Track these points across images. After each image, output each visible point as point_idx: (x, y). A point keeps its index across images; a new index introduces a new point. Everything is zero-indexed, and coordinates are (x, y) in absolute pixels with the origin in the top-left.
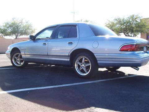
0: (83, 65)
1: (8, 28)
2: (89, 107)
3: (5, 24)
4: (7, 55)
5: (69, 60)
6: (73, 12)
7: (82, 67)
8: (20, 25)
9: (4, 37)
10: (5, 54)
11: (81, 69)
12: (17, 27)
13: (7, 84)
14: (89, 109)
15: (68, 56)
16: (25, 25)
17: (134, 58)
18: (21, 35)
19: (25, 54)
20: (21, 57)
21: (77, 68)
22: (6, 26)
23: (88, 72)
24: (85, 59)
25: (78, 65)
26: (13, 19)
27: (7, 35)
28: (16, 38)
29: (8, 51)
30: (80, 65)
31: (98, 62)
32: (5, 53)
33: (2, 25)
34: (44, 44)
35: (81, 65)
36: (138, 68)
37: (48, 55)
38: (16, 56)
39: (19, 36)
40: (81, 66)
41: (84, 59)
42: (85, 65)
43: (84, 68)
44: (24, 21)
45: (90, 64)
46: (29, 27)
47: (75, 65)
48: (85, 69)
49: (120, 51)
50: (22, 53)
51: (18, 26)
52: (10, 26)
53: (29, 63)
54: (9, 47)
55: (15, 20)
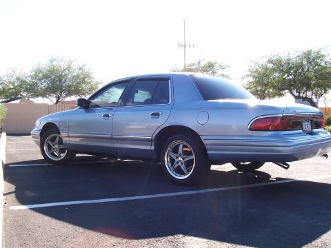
0: (180, 159)
1: (40, 80)
2: (172, 234)
3: (33, 73)
4: (33, 137)
5: (153, 148)
6: (183, 44)
7: (178, 162)
8: (66, 75)
9: (31, 99)
10: (30, 137)
11: (177, 165)
12: (60, 78)
13: (29, 194)
14: (173, 238)
15: (151, 140)
16: (75, 74)
17: (280, 144)
18: (67, 95)
19: (68, 136)
20: (61, 142)
21: (169, 164)
22: (36, 75)
23: (190, 173)
24: (184, 146)
25: (171, 158)
26: (52, 62)
27: (38, 96)
28: (57, 102)
29: (36, 129)
30: (174, 158)
31: (208, 152)
32: (29, 135)
33: (28, 74)
34: (105, 116)
35: (177, 158)
36: (287, 164)
37: (112, 138)
38: (50, 140)
39: (64, 97)
40: (177, 160)
41: (181, 146)
42: (184, 159)
43: (182, 164)
44: (74, 66)
45: (193, 157)
46: (84, 78)
47: (166, 158)
48: (183, 167)
49: (250, 129)
50: (63, 134)
51: (61, 76)
52: (45, 76)
53: (77, 155)
54: (38, 121)
55: (55, 63)
